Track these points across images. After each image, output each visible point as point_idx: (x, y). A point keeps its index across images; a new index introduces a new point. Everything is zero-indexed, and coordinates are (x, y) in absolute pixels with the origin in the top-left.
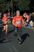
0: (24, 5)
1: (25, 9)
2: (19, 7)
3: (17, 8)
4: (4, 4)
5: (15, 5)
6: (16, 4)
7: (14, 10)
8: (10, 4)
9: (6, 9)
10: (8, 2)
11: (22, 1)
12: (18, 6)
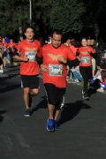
0: (68, 17)
1: (69, 30)
2: (51, 21)
3: (47, 24)
4: (7, 14)
5: (38, 16)
6: (42, 15)
7: (37, 30)
8: (24, 14)
9: (11, 28)
10: (20, 7)
11: (62, 5)
12: (48, 20)
